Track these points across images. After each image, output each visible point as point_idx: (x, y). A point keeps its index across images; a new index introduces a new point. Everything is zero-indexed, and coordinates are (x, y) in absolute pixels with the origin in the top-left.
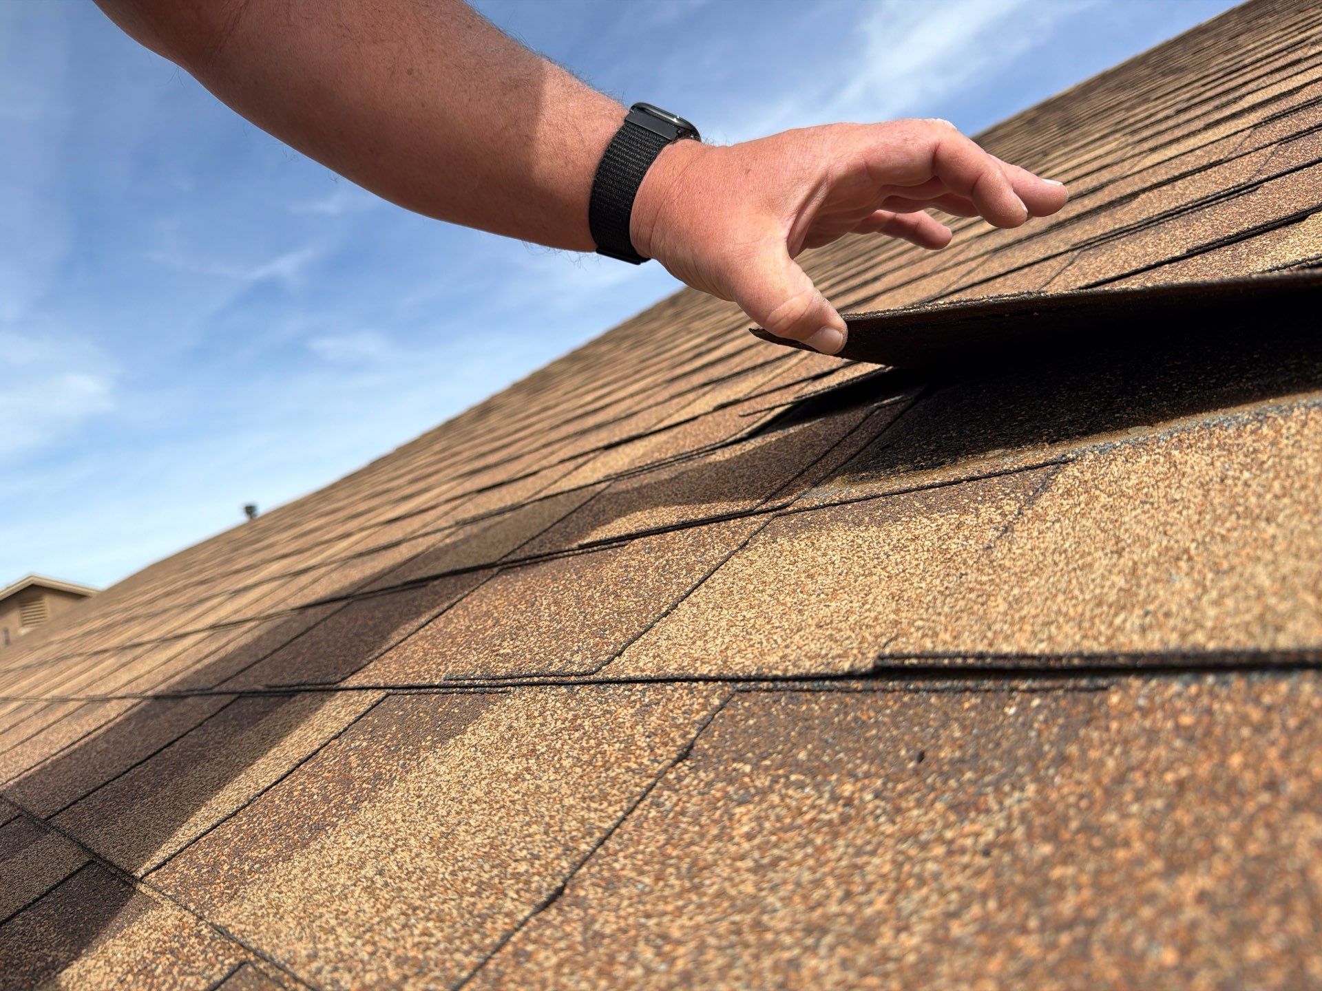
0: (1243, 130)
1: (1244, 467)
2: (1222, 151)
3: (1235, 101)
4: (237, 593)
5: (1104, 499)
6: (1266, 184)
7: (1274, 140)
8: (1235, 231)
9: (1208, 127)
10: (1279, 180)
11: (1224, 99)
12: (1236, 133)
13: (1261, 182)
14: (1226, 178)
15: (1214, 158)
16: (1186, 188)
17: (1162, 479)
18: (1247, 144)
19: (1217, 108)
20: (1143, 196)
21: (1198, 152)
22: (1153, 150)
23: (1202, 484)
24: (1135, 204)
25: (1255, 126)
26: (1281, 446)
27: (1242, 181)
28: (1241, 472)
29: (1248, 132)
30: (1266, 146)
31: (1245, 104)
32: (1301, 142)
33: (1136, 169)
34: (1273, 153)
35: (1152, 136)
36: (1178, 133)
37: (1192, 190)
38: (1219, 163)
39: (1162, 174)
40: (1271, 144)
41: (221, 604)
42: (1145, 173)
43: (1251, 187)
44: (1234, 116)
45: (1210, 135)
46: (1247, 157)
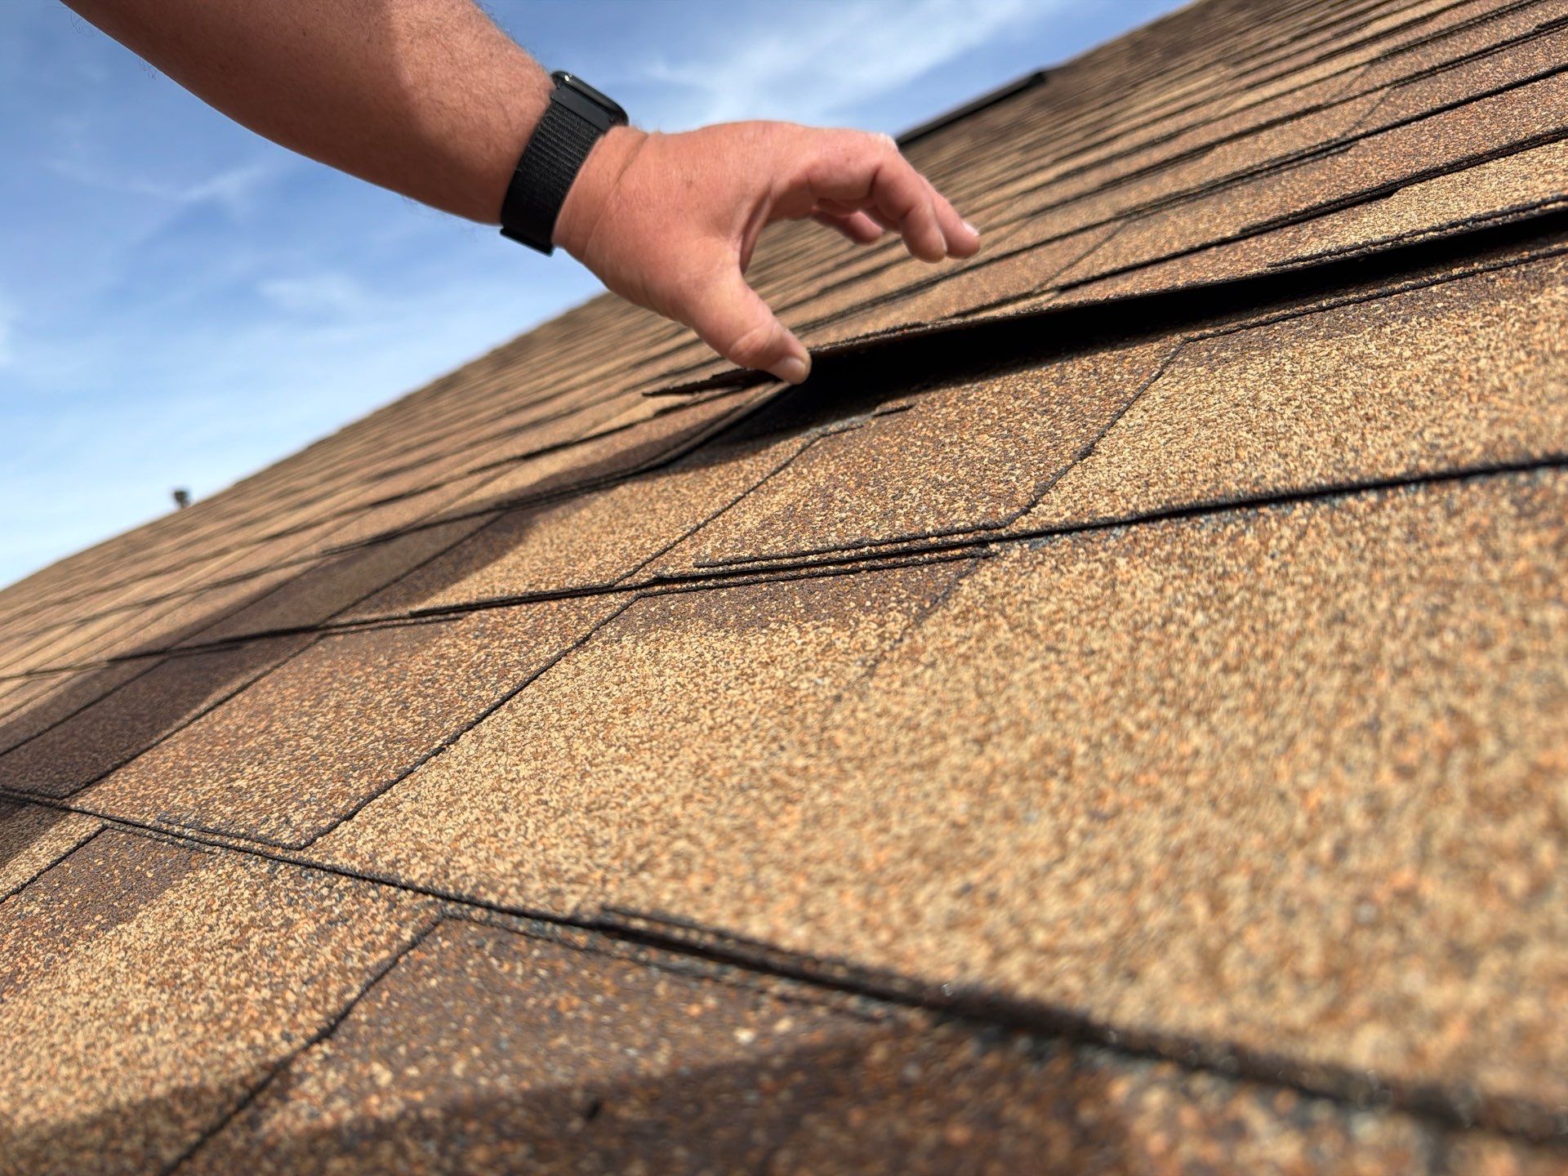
0: (1356, 67)
1: (1202, 603)
2: (1324, 94)
3: (1359, 28)
4: (85, 622)
5: (1004, 634)
6: (1362, 142)
7: (1388, 81)
8: (1303, 206)
9: (1319, 60)
10: (1378, 138)
11: (1348, 25)
12: (1348, 70)
13: (1357, 138)
14: (1318, 131)
15: (1313, 103)
16: (1271, 141)
17: (1089, 609)
18: (1356, 85)
19: (1337, 36)
20: (1219, 150)
21: (1299, 94)
22: (1251, 87)
23: (1136, 628)
24: (1206, 160)
25: (1372, 62)
26: (1261, 570)
27: (1335, 135)
28: (1194, 612)
29: (1361, 70)
30: (1376, 89)
31: (1368, 32)
32: (1418, 87)
33: (1225, 111)
34: (1382, 100)
35: (1255, 70)
36: (1285, 66)
37: (1274, 145)
38: (1317, 109)
39: (1250, 120)
40: (1382, 87)
41: (61, 637)
42: (1231, 119)
43: (1343, 145)
44: (1353, 47)
45: (1319, 72)
46: (1351, 104)
